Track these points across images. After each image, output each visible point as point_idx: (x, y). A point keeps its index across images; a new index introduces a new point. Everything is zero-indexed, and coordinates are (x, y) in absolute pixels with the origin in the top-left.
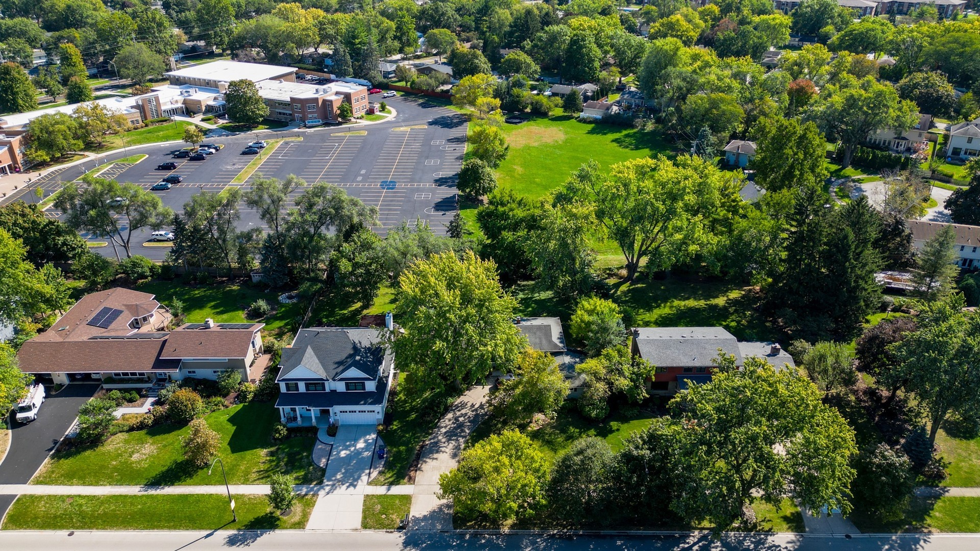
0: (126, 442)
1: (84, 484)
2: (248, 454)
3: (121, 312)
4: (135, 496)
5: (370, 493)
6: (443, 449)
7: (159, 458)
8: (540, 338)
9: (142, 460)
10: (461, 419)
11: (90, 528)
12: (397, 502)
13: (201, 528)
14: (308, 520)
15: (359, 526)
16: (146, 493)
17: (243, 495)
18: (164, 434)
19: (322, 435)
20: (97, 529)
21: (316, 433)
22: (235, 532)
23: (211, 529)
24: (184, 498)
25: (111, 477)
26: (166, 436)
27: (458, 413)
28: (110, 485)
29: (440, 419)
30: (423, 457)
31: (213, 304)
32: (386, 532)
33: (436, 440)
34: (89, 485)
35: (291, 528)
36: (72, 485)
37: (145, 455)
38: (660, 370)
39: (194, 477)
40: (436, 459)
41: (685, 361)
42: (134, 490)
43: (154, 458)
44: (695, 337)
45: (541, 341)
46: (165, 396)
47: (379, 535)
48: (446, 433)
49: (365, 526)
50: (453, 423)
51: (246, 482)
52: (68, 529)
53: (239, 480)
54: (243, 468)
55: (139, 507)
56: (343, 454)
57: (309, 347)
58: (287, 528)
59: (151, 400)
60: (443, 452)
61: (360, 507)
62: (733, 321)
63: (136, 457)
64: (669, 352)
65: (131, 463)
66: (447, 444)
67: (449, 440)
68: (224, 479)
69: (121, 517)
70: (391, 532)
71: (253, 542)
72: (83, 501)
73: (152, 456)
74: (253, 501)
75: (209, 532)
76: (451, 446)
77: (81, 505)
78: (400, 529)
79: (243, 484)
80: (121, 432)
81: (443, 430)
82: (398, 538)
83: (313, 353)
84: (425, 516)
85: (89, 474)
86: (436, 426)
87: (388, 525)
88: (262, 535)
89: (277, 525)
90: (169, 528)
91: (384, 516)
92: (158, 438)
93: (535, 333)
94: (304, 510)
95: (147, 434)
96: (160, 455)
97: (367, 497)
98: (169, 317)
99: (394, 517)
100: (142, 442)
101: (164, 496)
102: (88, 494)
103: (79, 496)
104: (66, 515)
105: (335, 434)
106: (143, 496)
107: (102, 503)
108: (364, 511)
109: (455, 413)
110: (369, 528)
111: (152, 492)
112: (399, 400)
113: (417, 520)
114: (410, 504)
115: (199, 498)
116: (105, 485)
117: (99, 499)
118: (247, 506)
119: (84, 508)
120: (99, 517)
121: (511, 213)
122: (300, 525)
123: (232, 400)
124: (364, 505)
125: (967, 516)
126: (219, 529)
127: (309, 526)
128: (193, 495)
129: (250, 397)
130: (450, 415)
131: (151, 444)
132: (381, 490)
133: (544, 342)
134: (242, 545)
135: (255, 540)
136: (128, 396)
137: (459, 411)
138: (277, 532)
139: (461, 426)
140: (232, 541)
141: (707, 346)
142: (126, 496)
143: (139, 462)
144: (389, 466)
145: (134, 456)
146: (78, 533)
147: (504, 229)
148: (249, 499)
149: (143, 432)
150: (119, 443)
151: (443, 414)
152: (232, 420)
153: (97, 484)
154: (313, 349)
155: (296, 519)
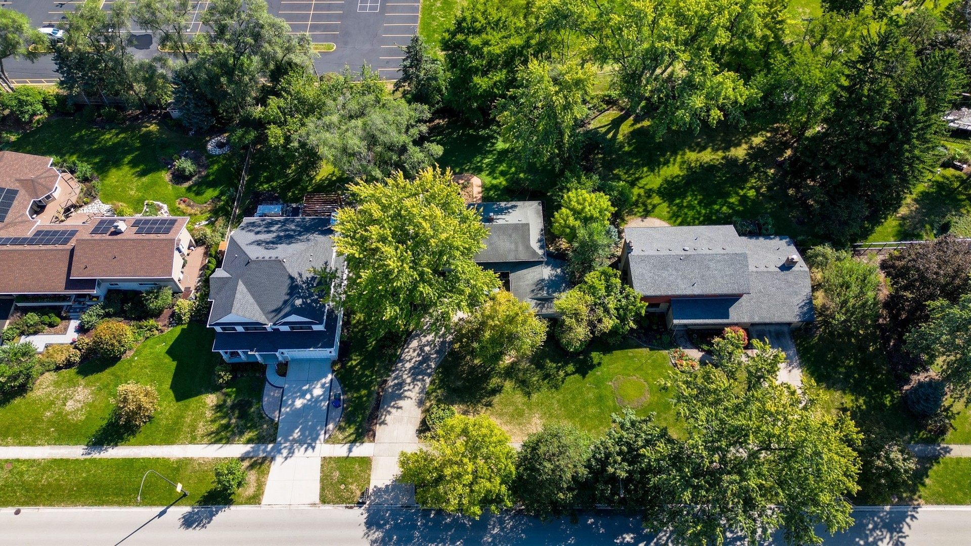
0: (57, 384)
1: (20, 444)
2: (193, 402)
3: (15, 192)
4: (77, 460)
5: (327, 455)
6: (407, 394)
7: (95, 406)
8: (516, 243)
9: (78, 410)
10: (427, 349)
11: (36, 504)
12: (356, 466)
13: (152, 504)
14: (263, 493)
15: (317, 499)
16: (89, 457)
17: (191, 459)
18: (97, 372)
19: (271, 376)
20: (44, 505)
21: (264, 373)
22: (188, 509)
23: (162, 505)
24: (129, 463)
25: (48, 434)
26: (99, 375)
27: (424, 340)
28: (49, 444)
29: (403, 350)
30: (384, 403)
31: (130, 157)
32: (347, 507)
33: (400, 380)
34: (28, 445)
35: (246, 503)
36: (7, 445)
37: (79, 401)
38: (653, 301)
39: (137, 435)
40: (401, 408)
41: (683, 288)
42: (75, 452)
43: (90, 406)
44: (700, 252)
45: (517, 247)
46: (88, 322)
47: (337, 512)
48: (411, 369)
49: (324, 500)
50: (419, 355)
51: (193, 440)
52: (13, 506)
53: (186, 438)
54: (188, 420)
55: (84, 475)
56: (299, 403)
57: (240, 282)
58: (241, 504)
59: (74, 324)
60: (409, 398)
61: (317, 475)
62: (751, 188)
63: (70, 405)
64: (665, 274)
65: (67, 414)
66: (412, 386)
67: (414, 380)
68: (169, 438)
69: (66, 489)
70: (351, 508)
71: (209, 522)
72: (24, 468)
73: (86, 404)
74: (203, 467)
75: (161, 509)
76: (417, 388)
77: (21, 474)
78: (360, 504)
79: (190, 443)
80: (48, 371)
81: (408, 365)
82: (359, 515)
83: (245, 290)
84: (387, 486)
85: (24, 429)
86: (399, 359)
87: (347, 499)
88: (217, 512)
89: (232, 500)
90: (119, 504)
91: (343, 487)
92: (92, 378)
93: (510, 236)
94: (258, 479)
95: (78, 373)
96: (96, 403)
97: (326, 461)
98: (77, 187)
99: (354, 487)
100: (73, 384)
101: (108, 460)
102: (27, 458)
103: (18, 460)
104: (8, 486)
105: (286, 373)
106: (86, 460)
107: (44, 469)
108: (322, 480)
109: (420, 340)
110: (329, 503)
111: (96, 455)
112: (358, 322)
113: (378, 491)
114: (370, 469)
115: (147, 463)
116: (43, 445)
117: (39, 464)
118: (197, 474)
119: (26, 477)
120: (43, 489)
121: (485, 50)
122: (255, 499)
123: (166, 322)
124: (322, 471)
125: (959, 483)
126: (171, 505)
127: (265, 499)
128: (138, 459)
129: (186, 318)
130: (415, 344)
131: (84, 387)
132: (340, 450)
133: (521, 248)
134: (198, 528)
135: (211, 519)
136: (46, 319)
137: (425, 336)
138: (233, 508)
139: (426, 359)
140: (189, 522)
141: (712, 265)
142: (67, 460)
143: (75, 413)
144: (349, 419)
145: (68, 404)
146: (25, 510)
147: (476, 73)
148: (199, 464)
149: (73, 370)
150: (48, 386)
151: (407, 342)
152: (171, 352)
153: (33, 443)
154: (245, 283)
155: (250, 491)
